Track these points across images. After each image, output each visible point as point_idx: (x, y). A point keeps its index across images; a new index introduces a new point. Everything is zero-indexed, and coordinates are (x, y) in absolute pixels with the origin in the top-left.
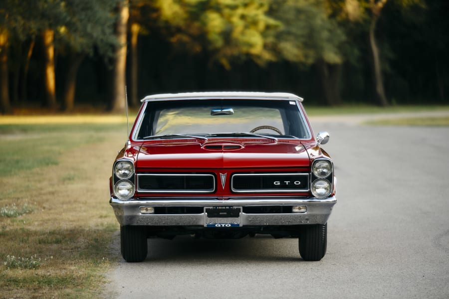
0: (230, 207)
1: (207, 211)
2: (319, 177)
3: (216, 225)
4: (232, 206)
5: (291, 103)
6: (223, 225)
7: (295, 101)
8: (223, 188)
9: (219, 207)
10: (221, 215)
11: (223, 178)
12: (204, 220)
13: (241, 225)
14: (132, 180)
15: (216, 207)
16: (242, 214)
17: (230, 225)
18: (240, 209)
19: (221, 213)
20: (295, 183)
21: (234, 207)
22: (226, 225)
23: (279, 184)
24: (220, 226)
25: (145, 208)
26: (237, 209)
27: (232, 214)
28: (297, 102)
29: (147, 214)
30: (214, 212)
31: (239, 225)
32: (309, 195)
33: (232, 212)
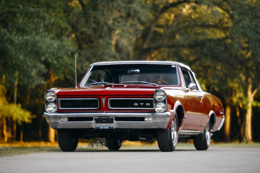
0: (108, 117)
1: (95, 119)
2: (159, 101)
3: (100, 128)
4: (109, 117)
5: (173, 66)
6: (104, 128)
7: (175, 65)
8: (104, 106)
9: (101, 117)
10: (103, 122)
11: (104, 100)
12: (93, 124)
13: (114, 128)
14: (55, 102)
15: (100, 117)
16: (115, 121)
17: (108, 128)
18: (113, 118)
19: (103, 121)
20: (147, 104)
21: (110, 117)
22: (106, 128)
23: (137, 105)
24: (102, 128)
25: (63, 118)
26: (111, 118)
27: (109, 121)
28: (176, 66)
29: (64, 121)
30: (99, 120)
31: (113, 127)
32: (154, 111)
33: (109, 120)
